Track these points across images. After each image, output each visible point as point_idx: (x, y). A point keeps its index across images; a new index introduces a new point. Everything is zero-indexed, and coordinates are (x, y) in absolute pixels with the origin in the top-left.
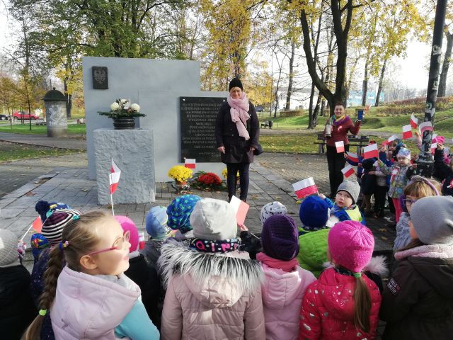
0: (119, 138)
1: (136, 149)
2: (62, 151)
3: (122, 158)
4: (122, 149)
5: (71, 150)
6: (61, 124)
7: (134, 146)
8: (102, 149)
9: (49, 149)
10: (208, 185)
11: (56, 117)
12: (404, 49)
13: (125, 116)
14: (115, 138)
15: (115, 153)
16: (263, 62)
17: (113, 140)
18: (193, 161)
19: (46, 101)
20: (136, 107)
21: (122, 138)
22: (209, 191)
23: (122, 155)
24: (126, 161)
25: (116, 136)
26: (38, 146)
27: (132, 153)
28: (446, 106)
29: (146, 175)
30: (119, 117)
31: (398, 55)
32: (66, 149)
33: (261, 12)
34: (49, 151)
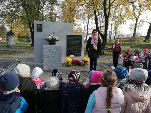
0: (51, 48)
1: (56, 52)
2: (15, 52)
3: (52, 55)
4: (52, 52)
5: (18, 52)
6: (12, 43)
7: (56, 50)
8: (45, 52)
9: (10, 52)
10: (77, 64)
11: (11, 40)
12: (125, 22)
13: (53, 41)
14: (50, 48)
15: (50, 53)
16: (79, 24)
17: (49, 48)
18: (73, 56)
19: (7, 35)
20: (57, 38)
21: (52, 48)
22: (77, 66)
23: (52, 54)
24: (53, 56)
25: (50, 47)
26: (5, 51)
27: (55, 53)
28: (136, 40)
29: (59, 60)
30: (51, 41)
31: (123, 24)
32: (16, 52)
33: (81, 8)
34: (11, 52)
